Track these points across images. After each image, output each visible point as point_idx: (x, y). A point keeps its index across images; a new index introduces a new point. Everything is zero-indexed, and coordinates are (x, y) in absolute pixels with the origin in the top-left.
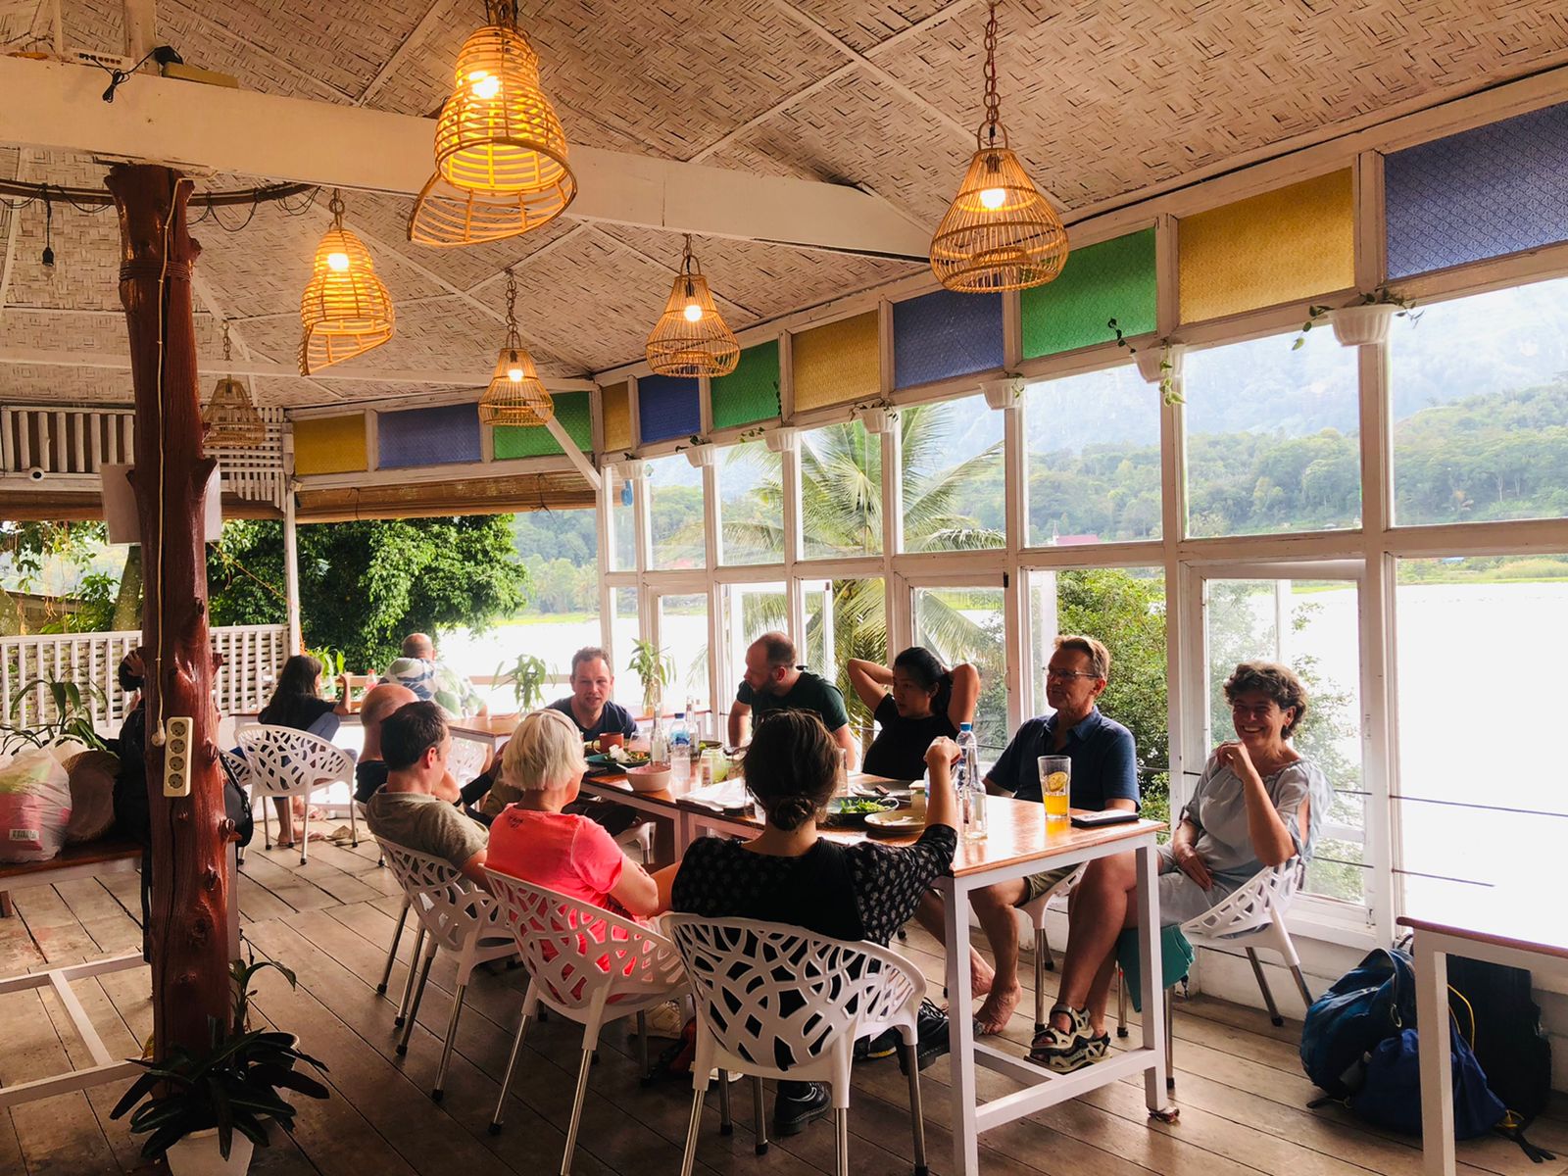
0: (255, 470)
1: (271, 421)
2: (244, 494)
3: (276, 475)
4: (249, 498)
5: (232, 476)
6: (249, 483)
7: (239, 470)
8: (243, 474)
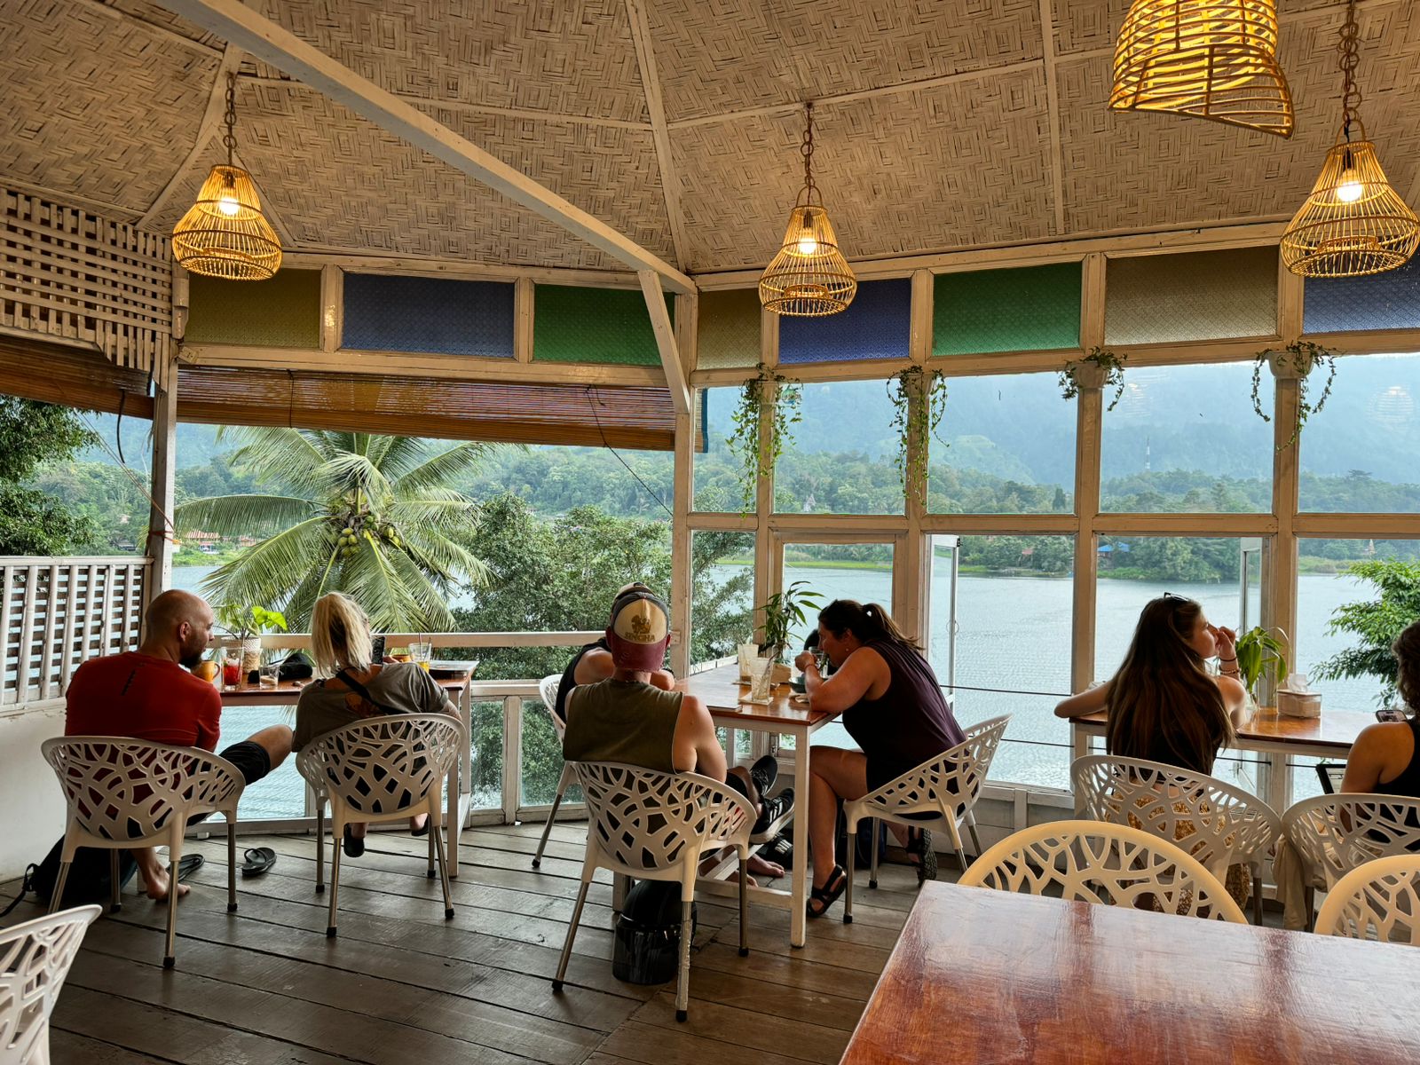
0: (131, 321)
1: (154, 254)
2: (114, 356)
3: (158, 335)
4: (120, 362)
5: (99, 324)
6: (122, 341)
7: (110, 317)
8: (115, 325)
